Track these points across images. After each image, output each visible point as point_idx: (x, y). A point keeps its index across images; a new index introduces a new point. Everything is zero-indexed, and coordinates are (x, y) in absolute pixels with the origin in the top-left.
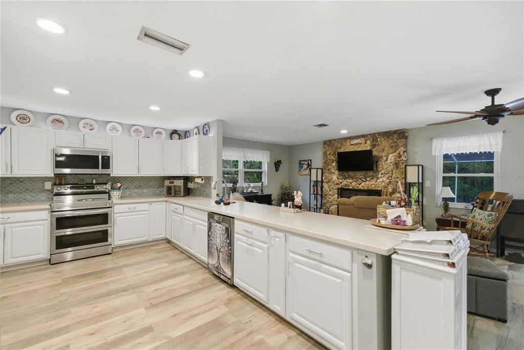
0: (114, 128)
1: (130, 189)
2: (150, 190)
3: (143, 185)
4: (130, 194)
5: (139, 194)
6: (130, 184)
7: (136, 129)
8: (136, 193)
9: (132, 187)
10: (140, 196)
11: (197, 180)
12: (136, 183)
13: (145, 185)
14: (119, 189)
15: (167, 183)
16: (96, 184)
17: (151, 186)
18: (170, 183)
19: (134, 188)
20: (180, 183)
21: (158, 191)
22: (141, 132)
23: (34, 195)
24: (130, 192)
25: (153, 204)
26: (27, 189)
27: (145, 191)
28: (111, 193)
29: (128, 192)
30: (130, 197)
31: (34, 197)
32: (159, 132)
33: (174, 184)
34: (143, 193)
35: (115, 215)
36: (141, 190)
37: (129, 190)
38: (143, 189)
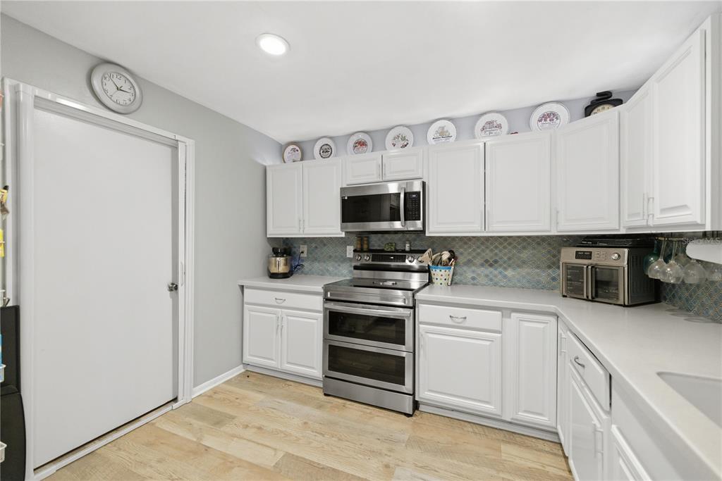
0: (443, 134)
1: (475, 265)
2: (524, 271)
3: (505, 258)
4: (473, 279)
5: (496, 280)
6: (474, 254)
7: (490, 123)
8: (487, 276)
9: (478, 261)
10: (496, 284)
11: (695, 251)
12: (488, 251)
13: (509, 259)
14: (447, 265)
15: (569, 255)
16: (412, 252)
17: (524, 262)
18: (578, 256)
19: (482, 265)
20: (618, 259)
21: (544, 276)
22: (499, 126)
23: (336, 265)
24: (474, 272)
25: (513, 315)
26: (330, 257)
27: (510, 273)
28: (433, 272)
29: (468, 273)
30: (474, 283)
31: (336, 269)
32: (549, 115)
33: (593, 261)
34: (505, 277)
35: (421, 326)
36: (500, 269)
37: (473, 268)
38: (505, 269)
